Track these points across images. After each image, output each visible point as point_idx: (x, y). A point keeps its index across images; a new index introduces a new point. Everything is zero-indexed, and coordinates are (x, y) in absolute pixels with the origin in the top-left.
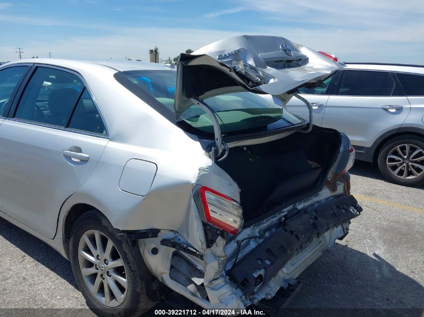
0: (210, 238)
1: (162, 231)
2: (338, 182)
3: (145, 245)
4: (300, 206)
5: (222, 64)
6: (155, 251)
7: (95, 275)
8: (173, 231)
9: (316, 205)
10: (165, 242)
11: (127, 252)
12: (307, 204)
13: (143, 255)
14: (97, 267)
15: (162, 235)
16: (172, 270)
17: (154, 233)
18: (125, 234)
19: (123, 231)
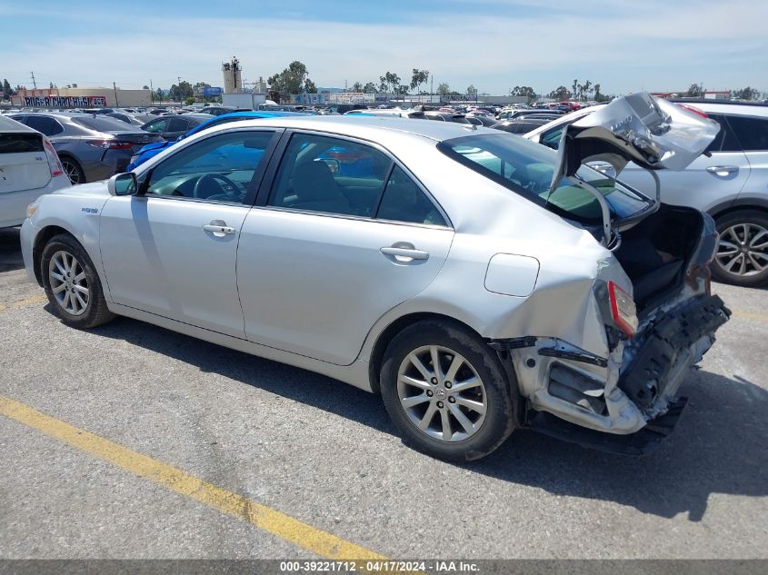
0: (612, 342)
1: (540, 339)
2: (698, 278)
3: (520, 355)
4: (666, 309)
5: (618, 137)
6: (531, 363)
7: (426, 404)
8: (553, 338)
9: (678, 308)
10: (544, 352)
11: (491, 367)
12: (673, 305)
13: (516, 369)
14: (430, 393)
15: (539, 344)
16: (552, 385)
17: (531, 341)
18: (499, 344)
19: (496, 340)
